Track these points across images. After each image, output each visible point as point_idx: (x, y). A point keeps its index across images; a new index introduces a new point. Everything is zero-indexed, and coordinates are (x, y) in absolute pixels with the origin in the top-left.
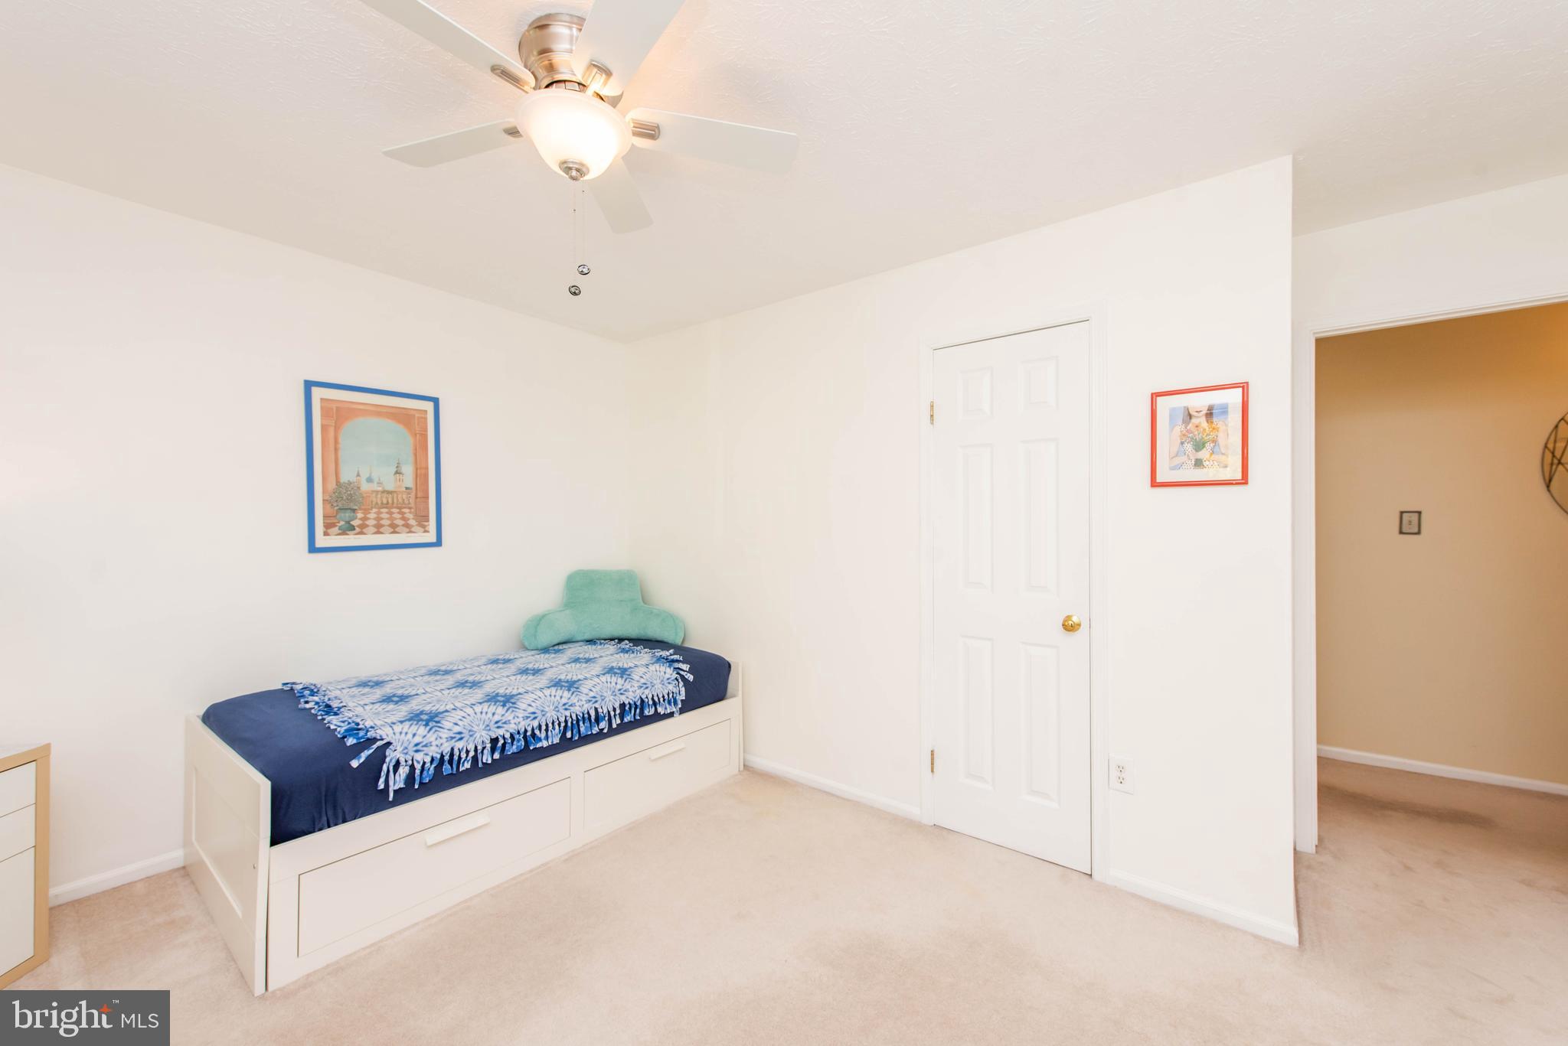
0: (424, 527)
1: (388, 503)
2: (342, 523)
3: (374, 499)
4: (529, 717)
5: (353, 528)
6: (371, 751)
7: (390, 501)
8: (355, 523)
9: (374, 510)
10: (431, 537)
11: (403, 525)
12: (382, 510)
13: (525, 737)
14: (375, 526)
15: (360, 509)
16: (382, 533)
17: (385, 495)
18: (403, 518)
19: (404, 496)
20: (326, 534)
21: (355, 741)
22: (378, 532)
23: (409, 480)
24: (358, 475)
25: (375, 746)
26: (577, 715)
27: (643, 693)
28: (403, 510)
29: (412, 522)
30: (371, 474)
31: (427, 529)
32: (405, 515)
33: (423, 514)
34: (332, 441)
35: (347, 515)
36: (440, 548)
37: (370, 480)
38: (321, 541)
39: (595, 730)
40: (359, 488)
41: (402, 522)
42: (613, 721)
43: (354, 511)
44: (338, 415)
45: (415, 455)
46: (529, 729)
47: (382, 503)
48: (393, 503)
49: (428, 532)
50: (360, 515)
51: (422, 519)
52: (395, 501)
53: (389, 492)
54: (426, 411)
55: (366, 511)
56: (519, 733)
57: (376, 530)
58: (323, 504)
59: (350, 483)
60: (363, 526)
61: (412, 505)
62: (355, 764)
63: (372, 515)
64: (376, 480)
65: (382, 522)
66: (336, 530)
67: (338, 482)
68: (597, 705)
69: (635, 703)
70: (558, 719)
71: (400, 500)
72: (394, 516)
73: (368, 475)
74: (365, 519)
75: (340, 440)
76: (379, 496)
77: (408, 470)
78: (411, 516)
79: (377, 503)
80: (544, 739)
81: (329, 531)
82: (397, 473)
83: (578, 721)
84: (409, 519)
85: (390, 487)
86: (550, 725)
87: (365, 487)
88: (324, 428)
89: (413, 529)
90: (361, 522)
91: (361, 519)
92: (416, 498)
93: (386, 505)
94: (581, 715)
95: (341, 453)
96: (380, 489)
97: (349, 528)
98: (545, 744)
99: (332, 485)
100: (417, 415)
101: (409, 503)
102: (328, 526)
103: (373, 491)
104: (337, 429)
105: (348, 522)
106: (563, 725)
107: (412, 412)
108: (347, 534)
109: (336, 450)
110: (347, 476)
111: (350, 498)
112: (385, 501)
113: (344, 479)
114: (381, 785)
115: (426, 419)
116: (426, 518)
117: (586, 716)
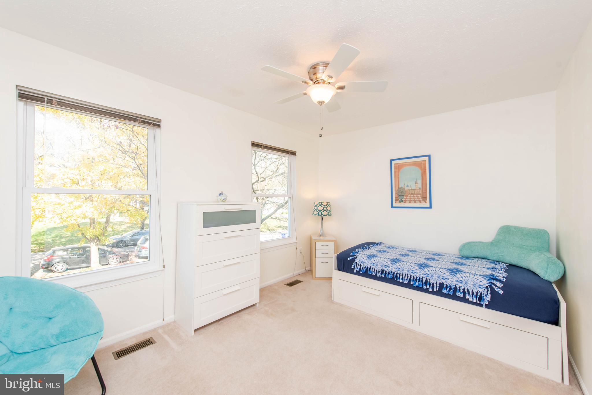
0: (425, 201)
1: (413, 193)
2: (400, 200)
3: (409, 192)
4: (397, 269)
5: (402, 201)
6: (353, 258)
7: (414, 193)
8: (403, 200)
9: (409, 196)
10: (428, 205)
11: (418, 201)
12: (411, 196)
13: (393, 275)
14: (409, 201)
15: (405, 195)
16: (411, 203)
17: (412, 191)
18: (418, 198)
19: (418, 191)
20: (396, 203)
21: (352, 254)
22: (410, 203)
23: (420, 185)
24: (404, 185)
25: (354, 257)
26: (416, 277)
27: (457, 284)
28: (418, 195)
29: (421, 199)
30: (408, 184)
31: (426, 202)
32: (419, 197)
33: (424, 197)
34: (397, 176)
35: (401, 197)
36: (431, 209)
37: (407, 186)
38: (394, 205)
39: (425, 287)
40: (404, 189)
41: (418, 200)
42: (435, 288)
43: (403, 196)
44: (399, 168)
45: (422, 176)
46: (396, 273)
47: (411, 193)
48: (415, 193)
49: (427, 203)
50: (405, 197)
51: (424, 198)
52: (415, 192)
53: (413, 190)
54: (426, 160)
55: (407, 196)
56: (391, 272)
57: (409, 202)
58: (395, 194)
59: (402, 187)
60: (405, 201)
61: (421, 194)
62: (349, 259)
63: (408, 197)
64: (410, 186)
65: (411, 199)
66: (398, 202)
67: (399, 187)
68: (428, 278)
69: (450, 287)
70: (408, 275)
71: (417, 192)
72: (415, 197)
73: (407, 185)
74: (406, 198)
75: (399, 175)
76: (410, 191)
77: (420, 182)
78: (420, 197)
79: (410, 193)
80: (401, 279)
81: (396, 202)
82: (416, 183)
83: (416, 280)
84: (420, 199)
85: (413, 188)
86: (404, 275)
87: (406, 188)
88: (395, 172)
89: (421, 202)
90: (405, 199)
91: (405, 198)
92: (422, 191)
93: (413, 194)
94: (419, 278)
95: (399, 178)
96: (411, 189)
97: (401, 201)
98: (401, 281)
99: (397, 189)
100: (423, 163)
101: (420, 193)
102: (396, 200)
103: (408, 190)
104: (398, 172)
105: (401, 199)
106: (409, 278)
107: (421, 162)
108: (401, 203)
109: (398, 178)
110: (401, 185)
111: (402, 192)
112: (412, 193)
113: (400, 186)
114: (353, 267)
115: (426, 163)
116: (426, 198)
117: (421, 279)
